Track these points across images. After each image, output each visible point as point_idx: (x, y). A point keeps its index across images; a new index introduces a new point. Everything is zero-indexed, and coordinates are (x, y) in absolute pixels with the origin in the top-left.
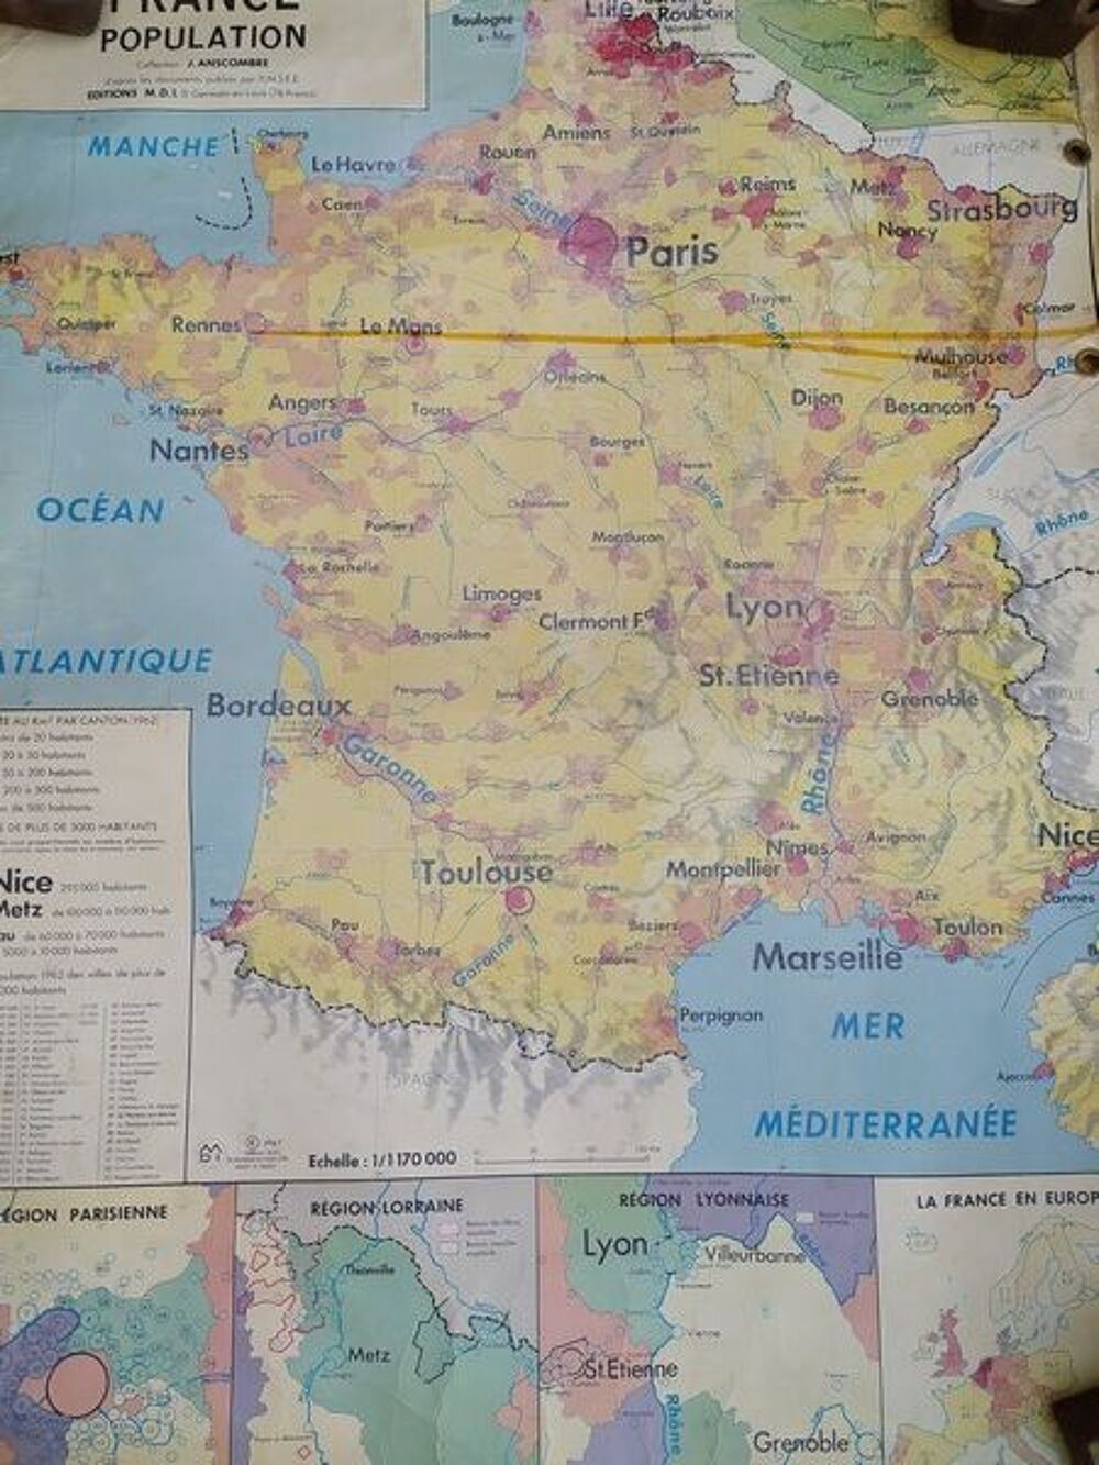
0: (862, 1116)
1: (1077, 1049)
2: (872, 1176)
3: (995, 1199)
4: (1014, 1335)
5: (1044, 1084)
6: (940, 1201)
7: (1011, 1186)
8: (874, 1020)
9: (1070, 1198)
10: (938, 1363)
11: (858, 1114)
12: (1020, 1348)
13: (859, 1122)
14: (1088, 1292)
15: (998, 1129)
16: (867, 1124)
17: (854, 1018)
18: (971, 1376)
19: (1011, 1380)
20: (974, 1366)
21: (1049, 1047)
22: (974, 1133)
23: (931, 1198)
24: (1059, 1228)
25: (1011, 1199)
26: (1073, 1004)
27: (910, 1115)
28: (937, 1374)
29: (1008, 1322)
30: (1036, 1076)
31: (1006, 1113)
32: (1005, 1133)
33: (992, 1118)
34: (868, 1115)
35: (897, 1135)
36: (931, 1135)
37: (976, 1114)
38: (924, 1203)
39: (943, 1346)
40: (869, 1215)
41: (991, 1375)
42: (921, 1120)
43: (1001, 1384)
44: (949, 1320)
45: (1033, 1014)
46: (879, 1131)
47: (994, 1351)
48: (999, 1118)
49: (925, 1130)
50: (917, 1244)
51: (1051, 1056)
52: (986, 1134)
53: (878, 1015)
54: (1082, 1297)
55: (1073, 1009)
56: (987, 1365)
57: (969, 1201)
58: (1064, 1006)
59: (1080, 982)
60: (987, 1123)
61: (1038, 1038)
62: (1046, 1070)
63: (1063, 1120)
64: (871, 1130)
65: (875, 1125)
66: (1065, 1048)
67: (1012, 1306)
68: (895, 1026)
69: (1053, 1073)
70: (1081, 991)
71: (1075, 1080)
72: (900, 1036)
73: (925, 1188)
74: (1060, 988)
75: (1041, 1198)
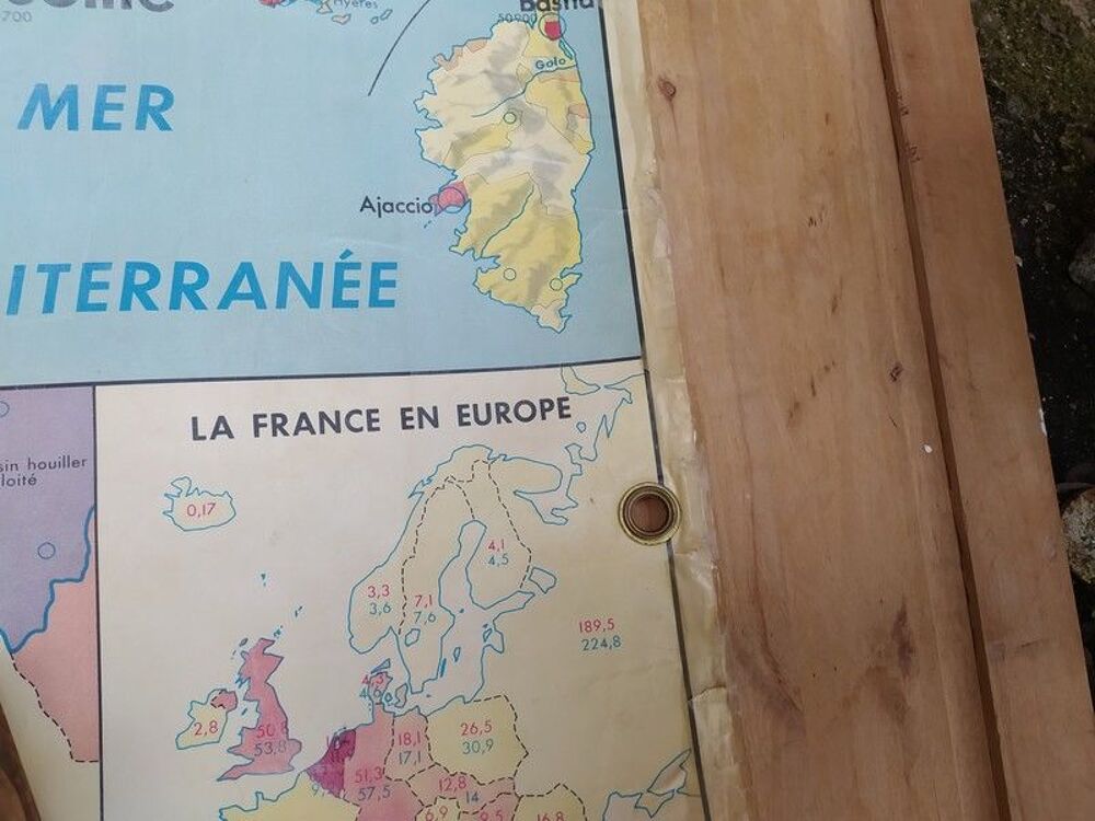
0: (77, 272)
1: (505, 162)
2: (94, 385)
3: (359, 421)
4: (397, 674)
5: (449, 220)
6: (241, 424)
7: (388, 396)
8: (112, 98)
9: (501, 412)
10: (231, 750)
11: (67, 268)
12: (412, 701)
13: (69, 284)
14: (537, 575)
15: (362, 294)
16: (87, 285)
17: (71, 95)
18: (311, 772)
19: (396, 770)
20: (315, 750)
21: (458, 157)
22: (313, 300)
23: (221, 420)
24: (481, 469)
25: (390, 420)
26: (498, 88)
27: (180, 268)
28: (230, 775)
29: (388, 649)
30: (433, 206)
31: (377, 268)
32: (375, 302)
33: (349, 275)
34: (89, 268)
35: (150, 305)
36: (224, 305)
37: (318, 268)
38: (206, 429)
39: (247, 716)
40: (84, 462)
41: (350, 765)
42: (203, 274)
43: (375, 778)
44: (261, 660)
45: (428, 102)
46: (113, 296)
47: (356, 713)
48: (363, 275)
49: (211, 294)
50: (191, 511)
51: (461, 174)
52: (338, 302)
53: (121, 89)
54: (528, 586)
55: (496, 98)
56: (343, 745)
57: (304, 422)
58: (481, 92)
59: (507, 54)
60: (340, 284)
61: (437, 143)
62: (454, 197)
63: (485, 281)
64: (95, 297)
65: (104, 286)
66: (486, 161)
67: (393, 619)
68: (155, 108)
69: (465, 201)
70: (510, 69)
71: (506, 213)
72: (164, 126)
73: (207, 402)
74: (473, 62)
75: (448, 417)
